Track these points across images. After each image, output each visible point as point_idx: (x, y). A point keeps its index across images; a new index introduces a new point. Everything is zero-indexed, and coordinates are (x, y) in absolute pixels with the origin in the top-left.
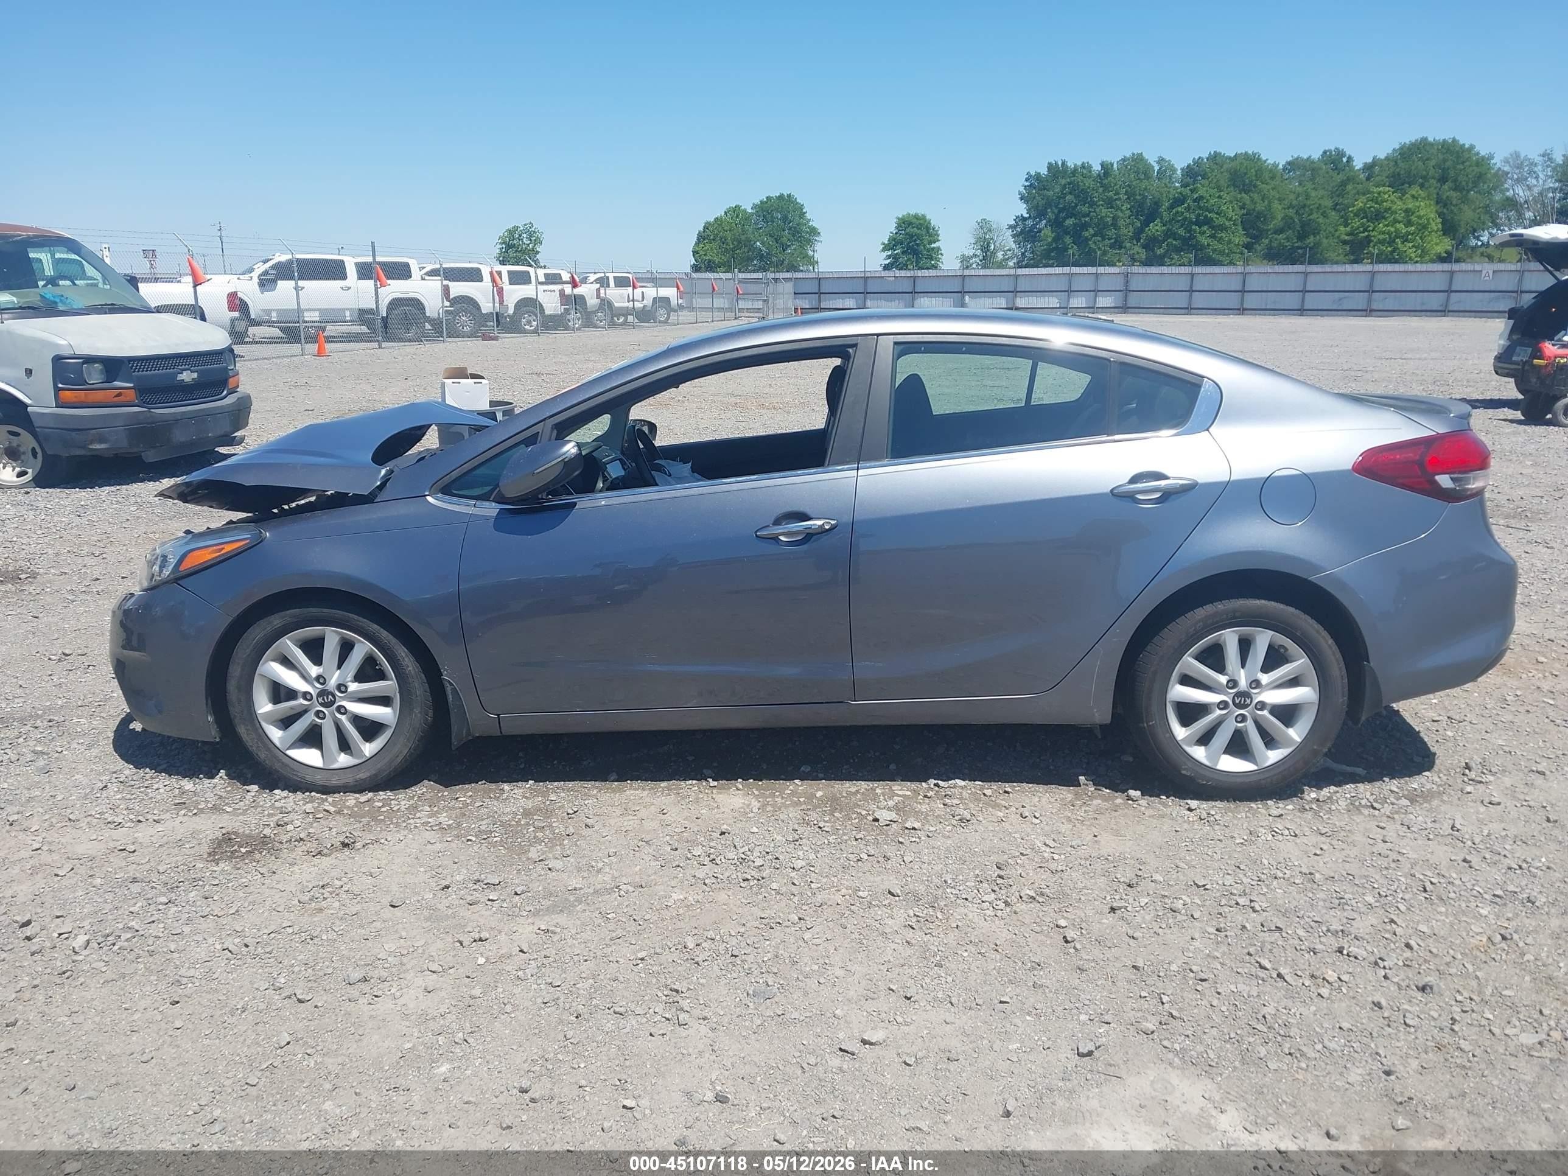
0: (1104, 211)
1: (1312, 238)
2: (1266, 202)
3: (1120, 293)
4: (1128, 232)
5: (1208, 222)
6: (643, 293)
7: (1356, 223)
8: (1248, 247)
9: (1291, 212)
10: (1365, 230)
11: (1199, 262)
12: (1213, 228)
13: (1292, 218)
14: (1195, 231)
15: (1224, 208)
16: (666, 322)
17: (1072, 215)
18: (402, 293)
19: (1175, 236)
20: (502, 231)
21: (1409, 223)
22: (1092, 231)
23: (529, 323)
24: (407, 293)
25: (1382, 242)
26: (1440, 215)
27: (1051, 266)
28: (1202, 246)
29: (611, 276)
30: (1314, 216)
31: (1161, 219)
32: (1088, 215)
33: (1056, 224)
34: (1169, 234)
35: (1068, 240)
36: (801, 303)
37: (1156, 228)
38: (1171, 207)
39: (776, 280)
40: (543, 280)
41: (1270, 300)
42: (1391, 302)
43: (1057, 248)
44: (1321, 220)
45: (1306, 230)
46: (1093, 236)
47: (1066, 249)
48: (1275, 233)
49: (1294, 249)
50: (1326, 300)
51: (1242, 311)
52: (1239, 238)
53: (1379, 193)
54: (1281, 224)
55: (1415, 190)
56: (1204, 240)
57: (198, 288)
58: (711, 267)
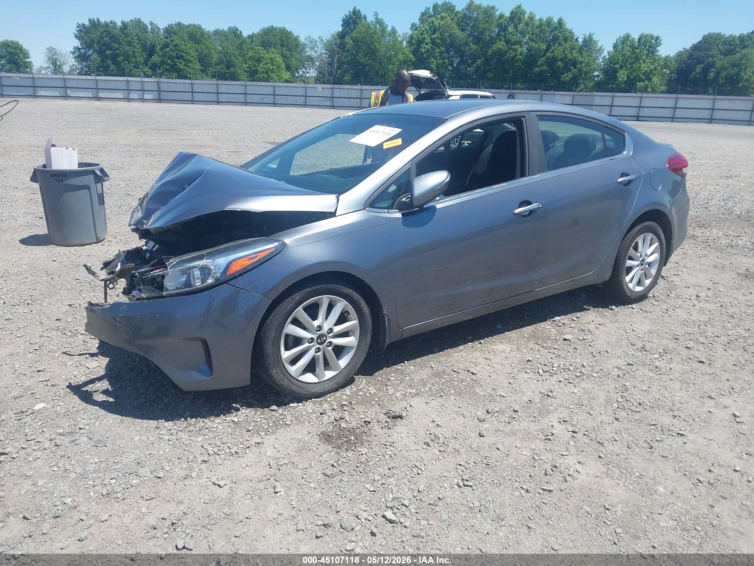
0: (127, 48)
1: (232, 69)
2: (208, 50)
3: (156, 92)
4: (142, 60)
5: (182, 57)
7: (250, 63)
8: (203, 71)
9: (222, 55)
10: (254, 66)
11: (179, 77)
12: (184, 60)
13: (222, 58)
14: (176, 62)
15: (189, 51)
17: (109, 49)
19: (166, 63)
21: (273, 64)
22: (122, 58)
25: (263, 72)
26: (284, 61)
27: (101, 75)
28: (181, 69)
30: (232, 58)
31: (157, 53)
32: (118, 49)
33: (101, 53)
34: (163, 63)
35: (109, 62)
37: (155, 58)
38: (162, 49)
41: (231, 98)
42: (283, 100)
43: (103, 66)
44: (235, 60)
45: (230, 65)
46: (123, 60)
47: (109, 67)
48: (215, 65)
49: (225, 73)
50: (255, 99)
51: (218, 102)
52: (198, 66)
53: (258, 49)
54: (218, 61)
55: (273, 49)
56: (181, 67)
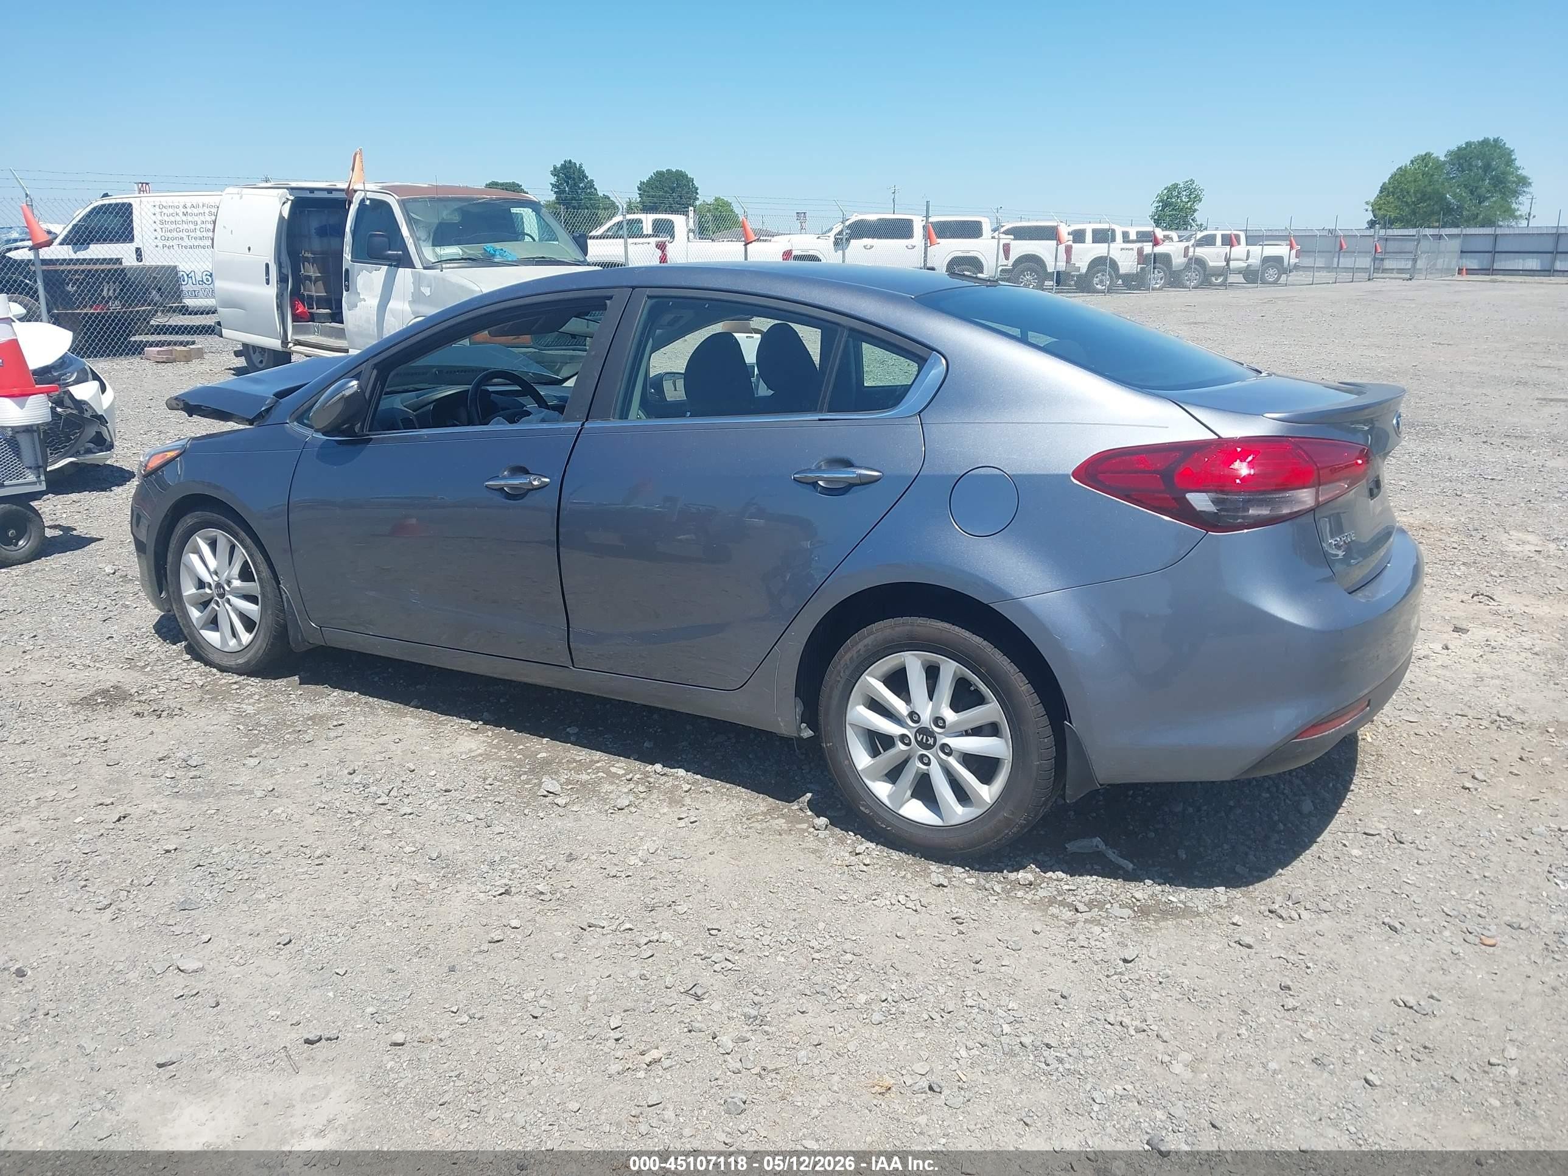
6: (1248, 252)
16: (1275, 283)
18: (963, 252)
20: (1160, 189)
23: (1101, 282)
24: (968, 252)
29: (1219, 234)
36: (1468, 263)
39: (1440, 237)
40: (1135, 238)
57: (749, 246)
58: (1389, 223)
